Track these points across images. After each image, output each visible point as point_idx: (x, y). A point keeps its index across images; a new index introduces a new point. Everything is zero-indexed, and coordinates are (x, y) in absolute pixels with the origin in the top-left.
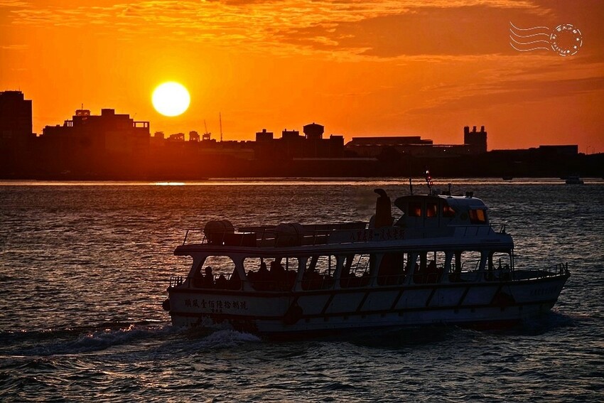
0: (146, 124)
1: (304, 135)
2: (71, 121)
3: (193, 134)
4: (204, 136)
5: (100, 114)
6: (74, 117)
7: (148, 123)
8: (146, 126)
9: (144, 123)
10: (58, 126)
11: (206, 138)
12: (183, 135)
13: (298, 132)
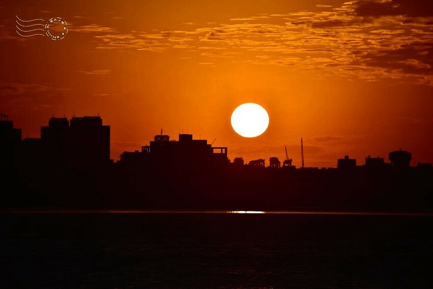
0: (224, 150)
1: (389, 162)
2: (148, 147)
3: (274, 160)
4: (285, 163)
5: (177, 139)
6: (151, 143)
7: (226, 149)
8: (224, 152)
9: (222, 148)
10: (137, 152)
11: (287, 165)
12: (263, 161)
13: (382, 160)
